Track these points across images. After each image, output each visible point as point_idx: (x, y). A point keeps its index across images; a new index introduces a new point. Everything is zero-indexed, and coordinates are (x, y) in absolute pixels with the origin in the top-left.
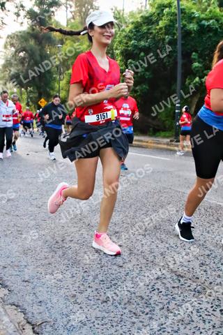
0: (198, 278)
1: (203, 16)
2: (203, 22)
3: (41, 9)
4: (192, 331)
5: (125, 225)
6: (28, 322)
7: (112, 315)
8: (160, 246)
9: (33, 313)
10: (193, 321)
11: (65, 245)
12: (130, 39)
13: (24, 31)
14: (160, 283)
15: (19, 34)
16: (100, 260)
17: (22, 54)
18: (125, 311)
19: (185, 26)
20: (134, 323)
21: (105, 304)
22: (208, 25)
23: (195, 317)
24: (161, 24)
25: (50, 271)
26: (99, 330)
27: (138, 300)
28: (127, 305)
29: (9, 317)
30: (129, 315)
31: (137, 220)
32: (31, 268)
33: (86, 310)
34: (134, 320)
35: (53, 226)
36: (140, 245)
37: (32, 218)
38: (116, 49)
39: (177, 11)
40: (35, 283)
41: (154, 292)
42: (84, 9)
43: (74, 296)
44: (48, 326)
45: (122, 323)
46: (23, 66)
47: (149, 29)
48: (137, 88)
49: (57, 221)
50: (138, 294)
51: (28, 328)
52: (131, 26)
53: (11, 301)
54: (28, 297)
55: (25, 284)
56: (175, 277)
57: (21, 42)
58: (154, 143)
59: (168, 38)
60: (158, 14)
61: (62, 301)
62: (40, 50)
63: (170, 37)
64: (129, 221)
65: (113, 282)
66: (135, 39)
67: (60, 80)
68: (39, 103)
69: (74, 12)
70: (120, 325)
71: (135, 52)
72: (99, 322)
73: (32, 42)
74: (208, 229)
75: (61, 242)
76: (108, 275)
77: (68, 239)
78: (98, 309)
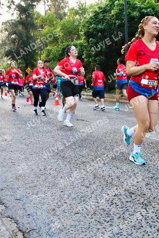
0: (145, 195)
1: (143, 6)
2: (143, 10)
3: (26, 4)
4: (142, 234)
6: (20, 230)
7: (82, 223)
8: (116, 171)
9: (23, 223)
10: (142, 227)
11: (46, 172)
12: (91, 24)
13: (15, 20)
14: (117, 199)
15: (10, 22)
16: (73, 182)
17: (13, 36)
18: (91, 220)
19: (130, 13)
20: (98, 229)
21: (77, 215)
22: (147, 13)
23: (144, 223)
24: (113, 12)
25: (35, 192)
26: (73, 235)
27: (101, 212)
28: (93, 216)
29: (5, 226)
30: (95, 223)
31: (98, 153)
32: (22, 189)
33: (63, 220)
34: (99, 226)
35: (37, 158)
36: (102, 171)
37: (22, 153)
38: (81, 31)
39: (124, 3)
40: (24, 201)
41: (113, 205)
42: (57, 3)
43: (54, 210)
44: (34, 233)
45: (90, 229)
46: (15, 45)
47: (104, 16)
48: (97, 59)
49: (41, 154)
50: (101, 207)
51: (20, 234)
52: (91, 15)
53: (7, 215)
54: (19, 211)
55: (17, 202)
56: (128, 194)
57: (12, 28)
58: (109, 98)
59: (118, 22)
60: (111, 5)
61: (45, 214)
62: (26, 33)
63: (119, 22)
64: (93, 154)
65: (82, 199)
66: (94, 24)
67: (41, 54)
68: (26, 71)
69: (50, 5)
70: (88, 231)
71: (95, 33)
72: (72, 229)
73: (20, 28)
74: (151, 158)
75: (43, 170)
76: (78, 194)
77: (49, 167)
78: (71, 219)
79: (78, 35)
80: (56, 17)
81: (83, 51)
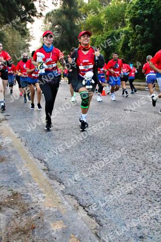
5: (139, 145)
6: (81, 205)
9: (83, 200)
11: (99, 158)
12: (137, 9)
13: (58, 10)
15: (54, 12)
16: (124, 168)
17: (57, 26)
18: (143, 199)
21: (130, 195)
26: (127, 211)
27: (152, 193)
28: (144, 196)
29: (68, 202)
30: (146, 202)
31: (147, 141)
32: (78, 173)
34: (150, 205)
36: (151, 158)
40: (82, 182)
43: (109, 190)
44: (93, 207)
45: (142, 207)
48: (143, 46)
49: (92, 143)
50: (151, 189)
51: (81, 208)
53: (68, 192)
54: (78, 190)
57: (56, 18)
61: (101, 193)
62: (70, 23)
64: (142, 142)
65: (134, 182)
66: (141, 9)
71: (141, 19)
72: (127, 206)
73: (64, 17)
75: (96, 157)
76: (130, 177)
77: (101, 154)
78: (125, 198)
79: (124, 22)
80: (100, 4)
81: (129, 39)
